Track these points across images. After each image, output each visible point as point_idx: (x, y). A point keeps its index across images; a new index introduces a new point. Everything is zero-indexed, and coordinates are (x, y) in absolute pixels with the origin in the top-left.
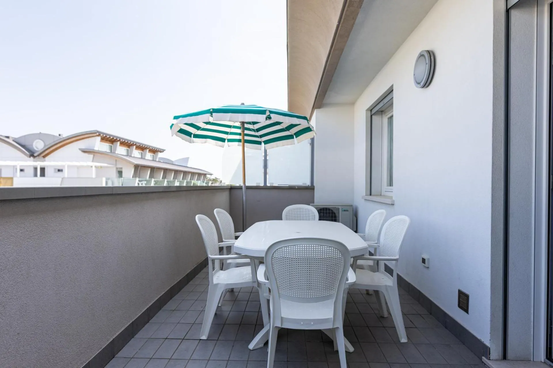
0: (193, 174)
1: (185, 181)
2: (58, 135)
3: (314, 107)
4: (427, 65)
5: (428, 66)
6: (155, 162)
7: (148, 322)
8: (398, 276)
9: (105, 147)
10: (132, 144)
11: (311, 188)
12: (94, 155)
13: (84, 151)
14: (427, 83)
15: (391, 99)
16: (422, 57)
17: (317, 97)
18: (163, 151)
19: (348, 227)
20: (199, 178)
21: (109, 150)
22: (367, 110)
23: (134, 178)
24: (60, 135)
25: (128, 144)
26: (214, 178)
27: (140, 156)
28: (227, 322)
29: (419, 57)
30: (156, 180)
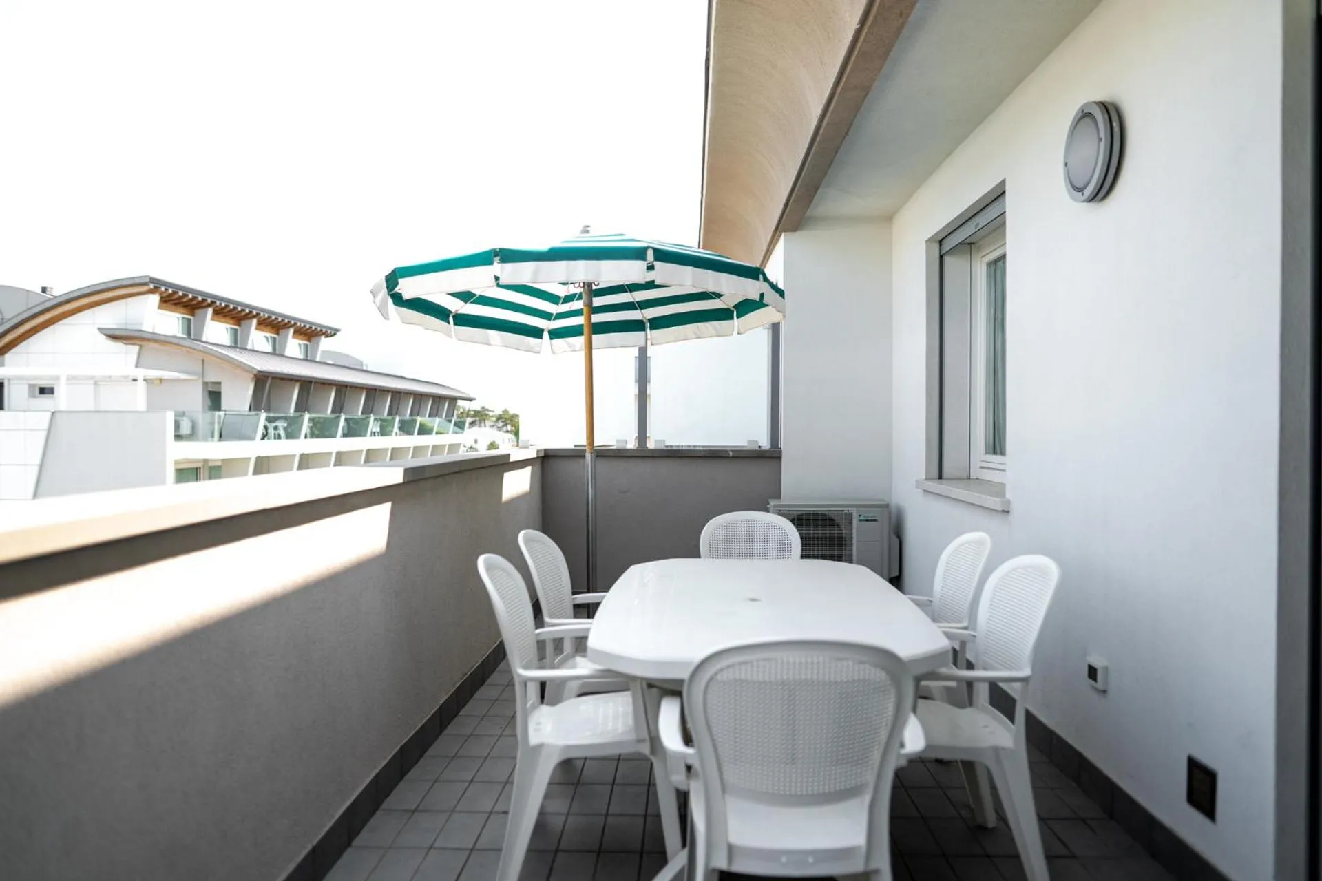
0: (420, 397)
1: (397, 418)
2: (39, 291)
3: (779, 230)
4: (1102, 144)
5: (1103, 147)
6: (313, 364)
7: (349, 844)
8: (1029, 716)
9: (170, 323)
10: (247, 314)
11: (771, 456)
12: (141, 346)
13: (114, 336)
14: (1104, 189)
15: (1000, 215)
16: (1087, 120)
17: (790, 203)
18: (335, 334)
19: (876, 573)
20: (436, 406)
21: (183, 333)
22: (929, 241)
23: (253, 413)
24: (44, 290)
25: (234, 314)
26: (479, 408)
27: (269, 349)
28: (563, 846)
29: (1077, 118)
30: (313, 415)
